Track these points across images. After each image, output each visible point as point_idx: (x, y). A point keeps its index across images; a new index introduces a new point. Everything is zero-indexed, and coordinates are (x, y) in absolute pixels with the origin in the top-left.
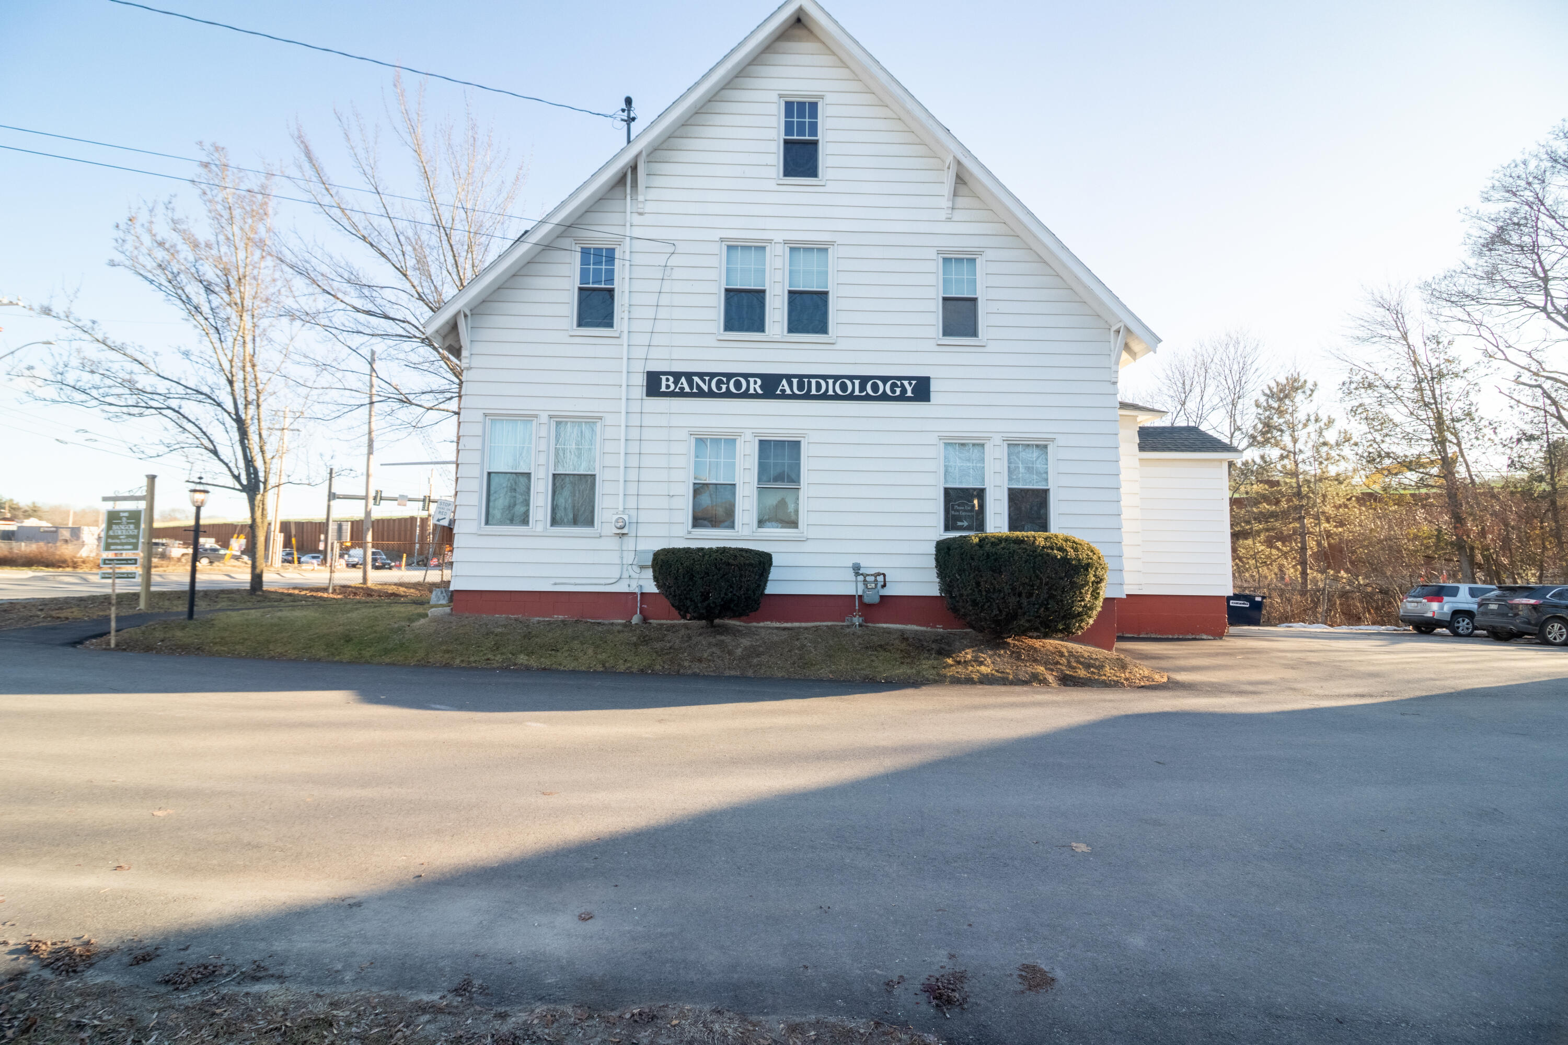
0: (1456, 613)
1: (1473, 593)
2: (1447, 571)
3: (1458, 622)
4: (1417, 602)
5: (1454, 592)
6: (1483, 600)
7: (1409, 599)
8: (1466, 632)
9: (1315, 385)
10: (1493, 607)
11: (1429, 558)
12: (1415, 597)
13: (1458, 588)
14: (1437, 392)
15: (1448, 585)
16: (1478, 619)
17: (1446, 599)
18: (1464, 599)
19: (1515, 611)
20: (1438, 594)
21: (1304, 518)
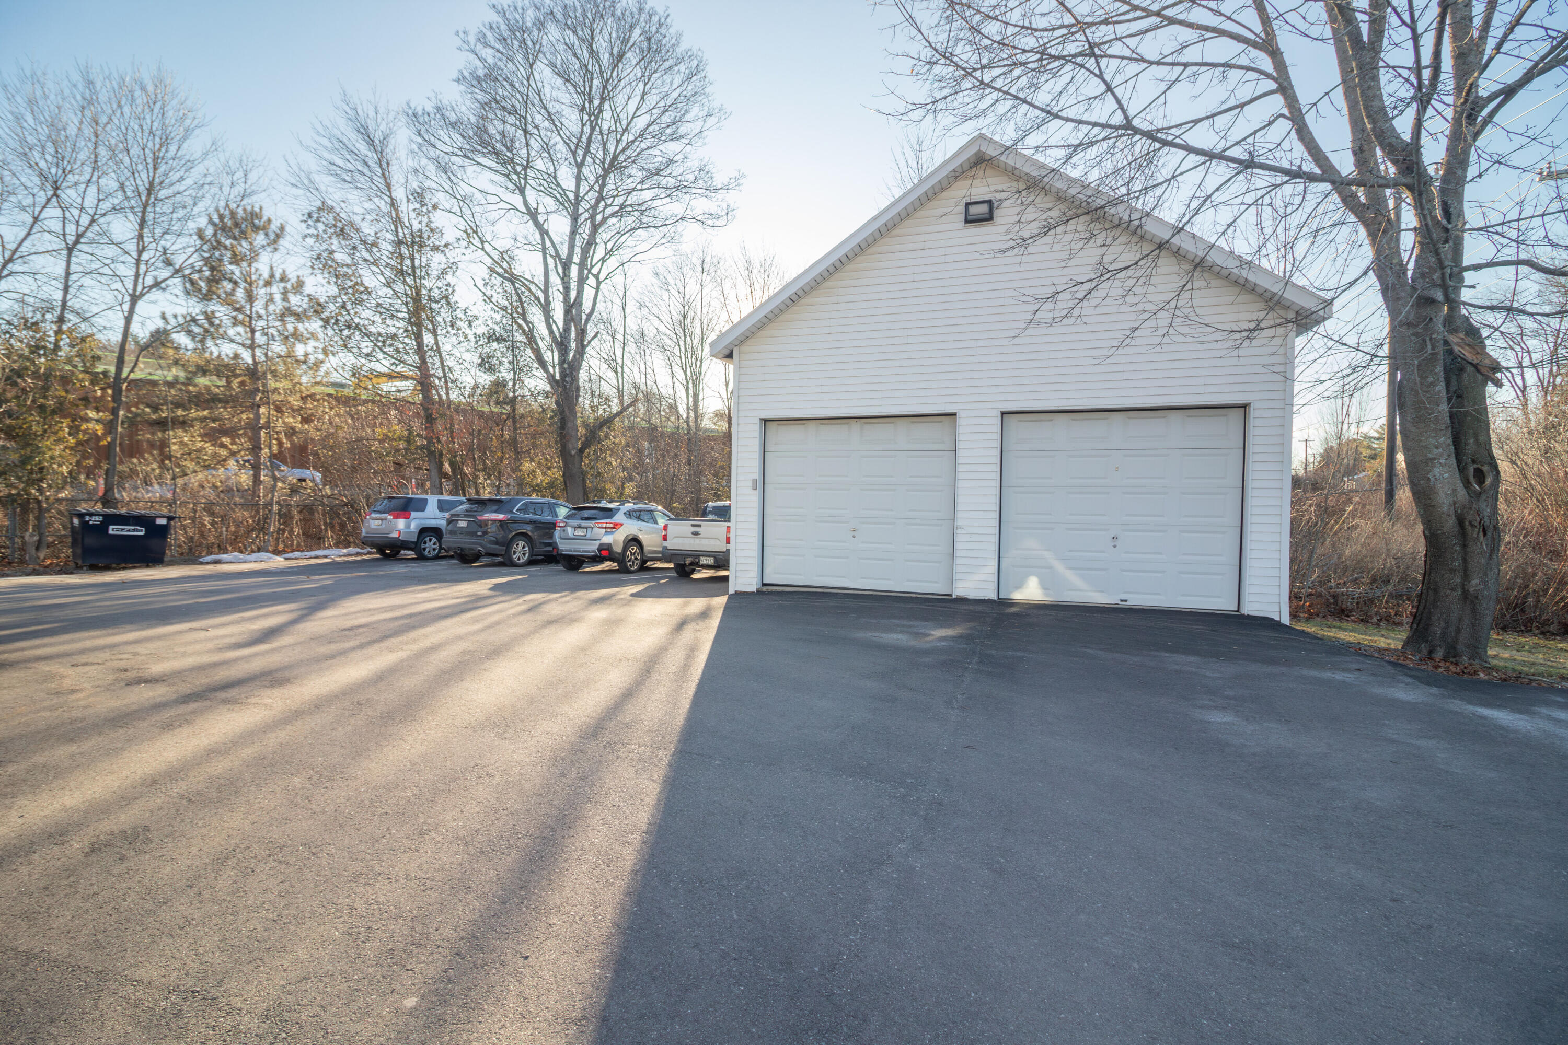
0: (425, 531)
1: (442, 506)
2: (417, 480)
3: (425, 543)
4: (382, 519)
5: (421, 505)
6: (452, 515)
7: (373, 516)
8: (433, 553)
9: (282, 228)
10: (463, 524)
11: (398, 465)
12: (379, 512)
13: (426, 500)
14: (417, 263)
15: (417, 496)
16: (446, 538)
17: (414, 514)
18: (432, 515)
19: (484, 529)
20: (405, 507)
21: (259, 406)
